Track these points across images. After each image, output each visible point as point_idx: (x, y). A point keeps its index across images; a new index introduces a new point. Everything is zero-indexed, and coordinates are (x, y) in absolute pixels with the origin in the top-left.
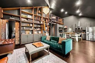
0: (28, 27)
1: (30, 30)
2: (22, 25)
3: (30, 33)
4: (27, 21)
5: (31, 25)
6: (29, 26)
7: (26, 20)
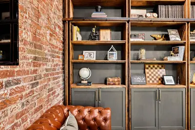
0: (158, 47)
1: (164, 65)
2: (132, 40)
3: (170, 80)
4: (155, 15)
5: (174, 37)
6: (160, 41)
7: (149, 15)
